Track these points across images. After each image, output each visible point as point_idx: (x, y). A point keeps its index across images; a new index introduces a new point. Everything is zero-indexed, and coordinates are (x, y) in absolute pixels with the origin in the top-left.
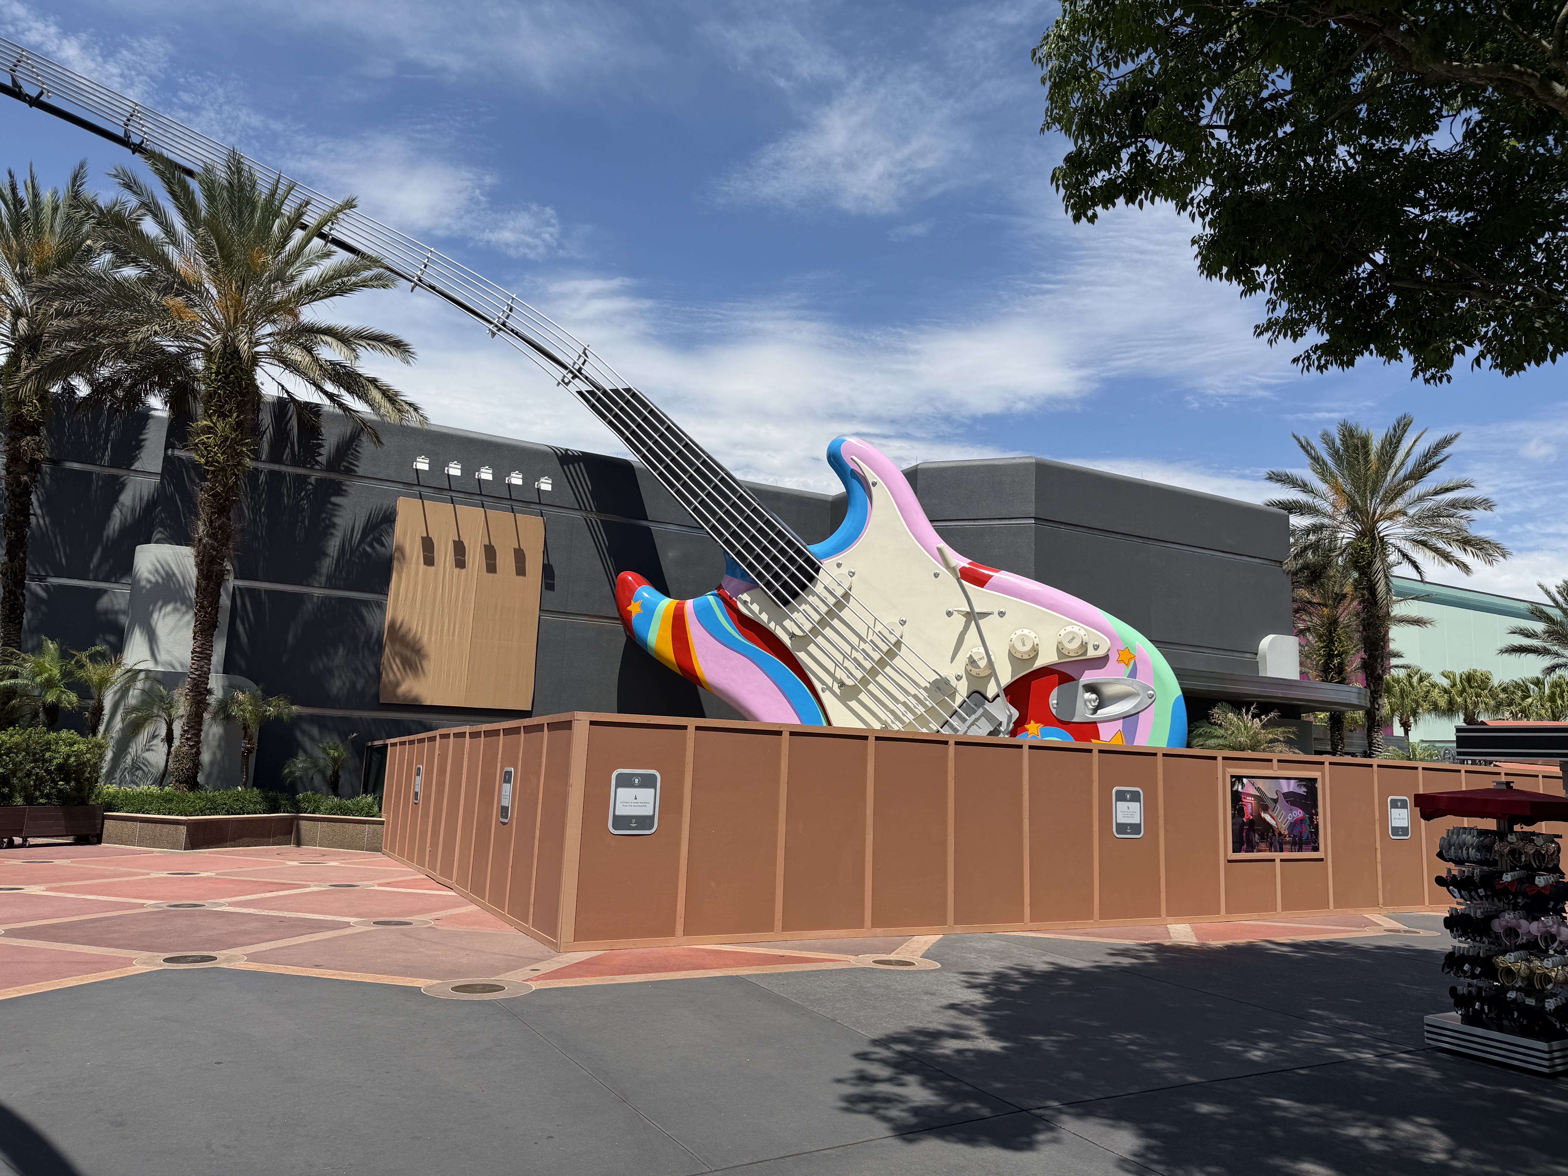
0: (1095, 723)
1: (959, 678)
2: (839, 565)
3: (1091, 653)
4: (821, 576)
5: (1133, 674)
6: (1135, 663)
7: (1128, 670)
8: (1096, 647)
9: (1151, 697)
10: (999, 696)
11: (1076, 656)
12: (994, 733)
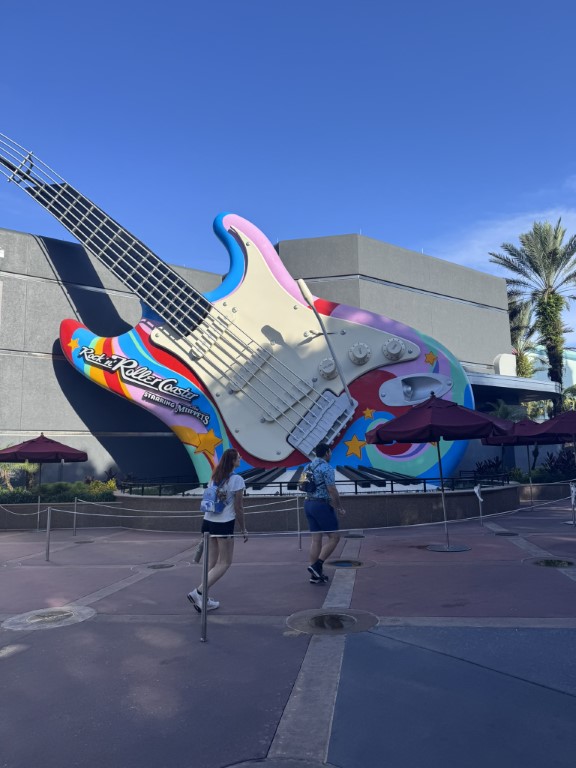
1: (315, 380)
2: (225, 305)
3: (407, 356)
4: (213, 313)
5: (437, 370)
6: (437, 363)
7: (432, 368)
8: (410, 352)
9: (450, 385)
10: (344, 391)
11: (396, 360)
12: (342, 417)
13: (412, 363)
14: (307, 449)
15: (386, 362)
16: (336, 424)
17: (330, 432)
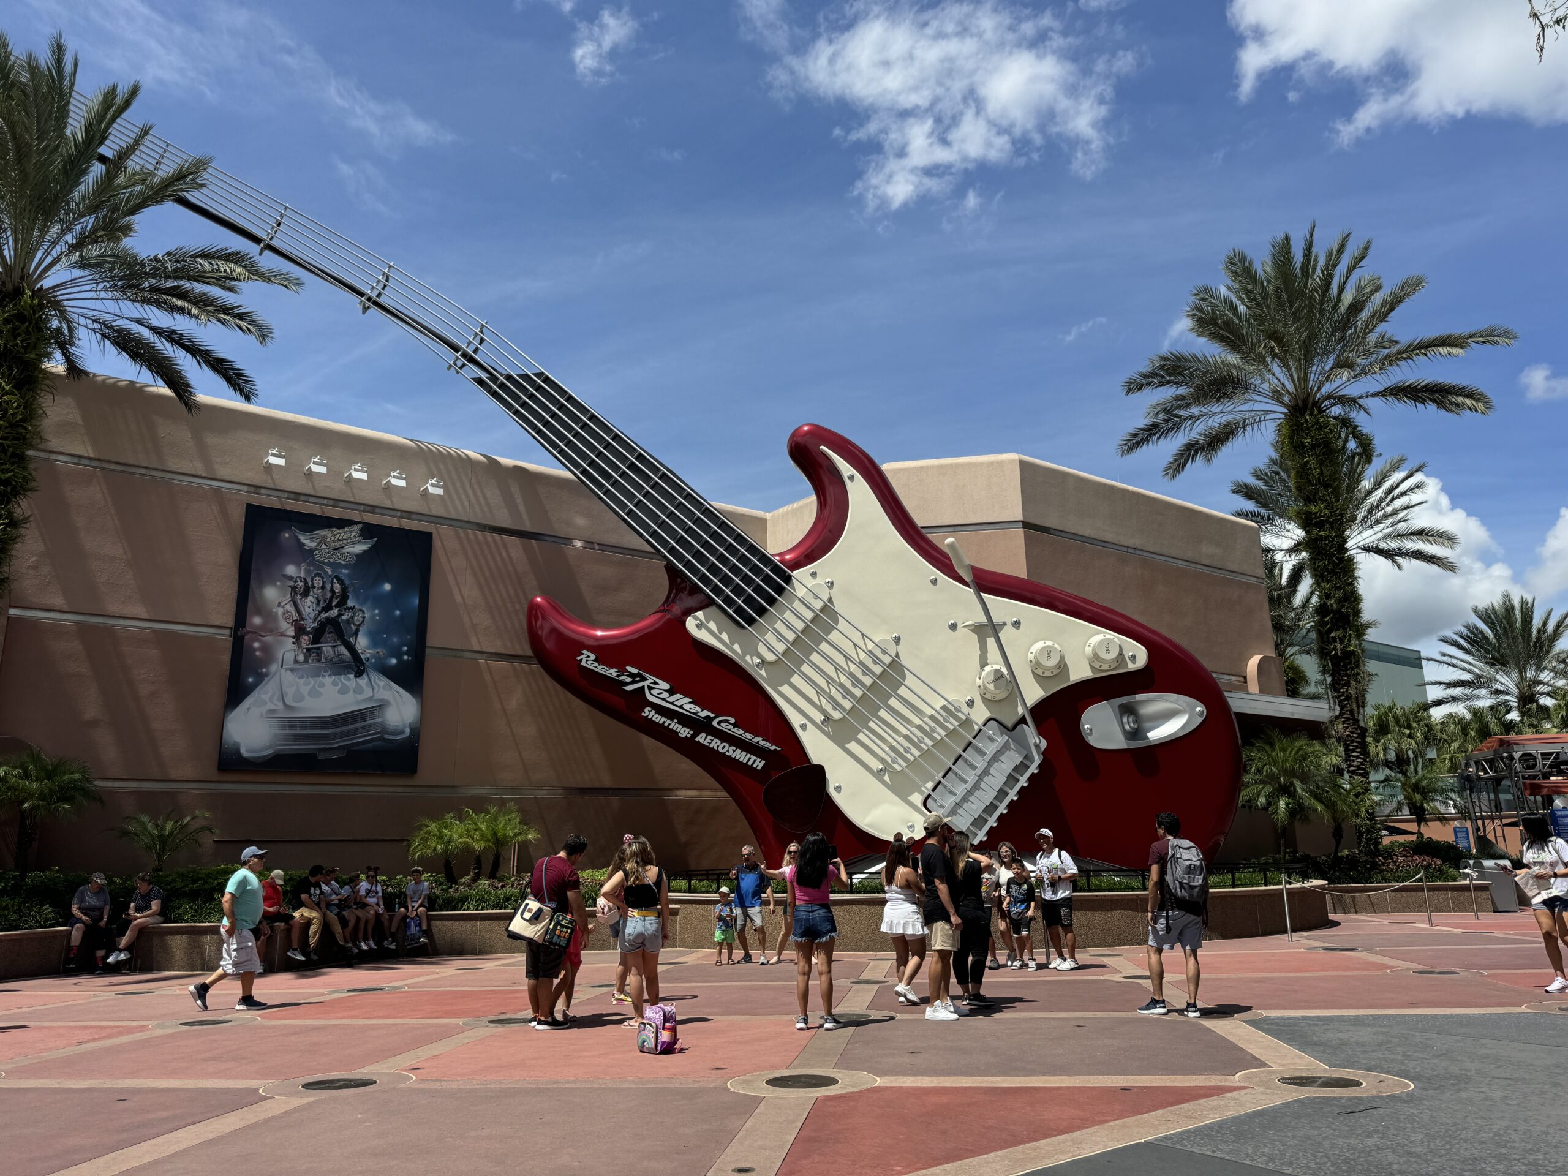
1: (972, 703)
2: (814, 575)
3: (1129, 666)
4: (793, 588)
9: (1201, 714)
10: (1023, 720)
11: (1108, 671)
12: (1021, 768)
14: (961, 823)
16: (1012, 779)
17: (1002, 794)
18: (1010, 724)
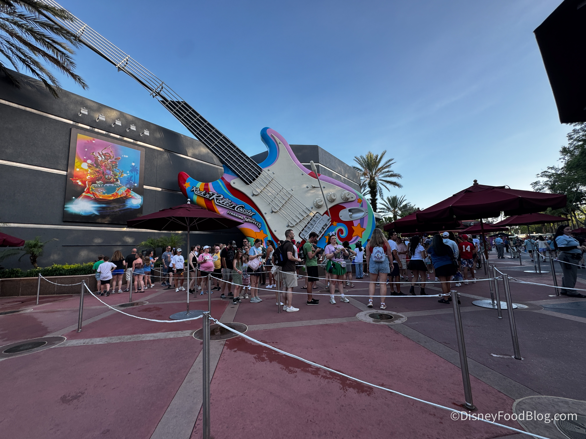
0: (352, 221)
1: (312, 208)
2: (269, 170)
3: (351, 200)
4: (263, 173)
5: (362, 206)
6: (362, 203)
7: (360, 205)
8: (352, 198)
9: (367, 212)
10: (326, 213)
11: (347, 201)
12: (326, 225)
13: (353, 202)
15: (342, 201)
16: (323, 228)
18: (322, 214)
